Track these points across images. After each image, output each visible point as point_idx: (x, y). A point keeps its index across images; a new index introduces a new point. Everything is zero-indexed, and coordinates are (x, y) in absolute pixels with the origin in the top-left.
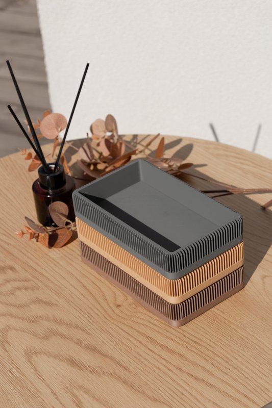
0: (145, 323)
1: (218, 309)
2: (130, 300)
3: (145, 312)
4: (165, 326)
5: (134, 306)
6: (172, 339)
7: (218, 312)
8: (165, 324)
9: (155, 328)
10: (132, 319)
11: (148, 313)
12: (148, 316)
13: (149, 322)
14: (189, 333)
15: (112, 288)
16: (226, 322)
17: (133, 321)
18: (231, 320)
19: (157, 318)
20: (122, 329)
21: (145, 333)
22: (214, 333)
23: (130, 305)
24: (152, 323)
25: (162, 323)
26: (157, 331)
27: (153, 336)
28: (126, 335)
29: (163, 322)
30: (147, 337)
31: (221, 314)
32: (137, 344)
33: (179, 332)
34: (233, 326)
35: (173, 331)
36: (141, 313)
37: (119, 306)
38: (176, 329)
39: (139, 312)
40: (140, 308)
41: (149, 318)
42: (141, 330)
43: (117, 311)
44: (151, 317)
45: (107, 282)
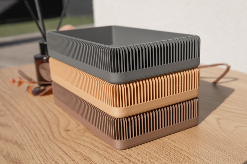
0: (86, 144)
1: (169, 139)
2: (82, 127)
3: (91, 136)
4: (107, 148)
5: (83, 131)
6: (111, 160)
7: (168, 141)
8: (108, 147)
9: (96, 149)
10: (75, 140)
11: (94, 138)
12: (93, 139)
13: (92, 144)
14: (132, 156)
15: (69, 118)
16: (177, 149)
17: (75, 142)
18: (182, 148)
19: (101, 141)
20: (60, 148)
21: (83, 153)
22: (162, 159)
23: (79, 130)
24: (94, 145)
25: (105, 145)
26: (96, 152)
27: (90, 156)
28: (61, 153)
29: (107, 145)
30: (83, 156)
31: (172, 143)
32: (68, 162)
33: (121, 155)
34: (185, 154)
35: (115, 154)
36: (87, 137)
37: (68, 130)
38: (119, 151)
39: (85, 136)
40: (88, 133)
41: (93, 141)
42: (79, 150)
43: (64, 134)
44: (96, 141)
45: (67, 115)
